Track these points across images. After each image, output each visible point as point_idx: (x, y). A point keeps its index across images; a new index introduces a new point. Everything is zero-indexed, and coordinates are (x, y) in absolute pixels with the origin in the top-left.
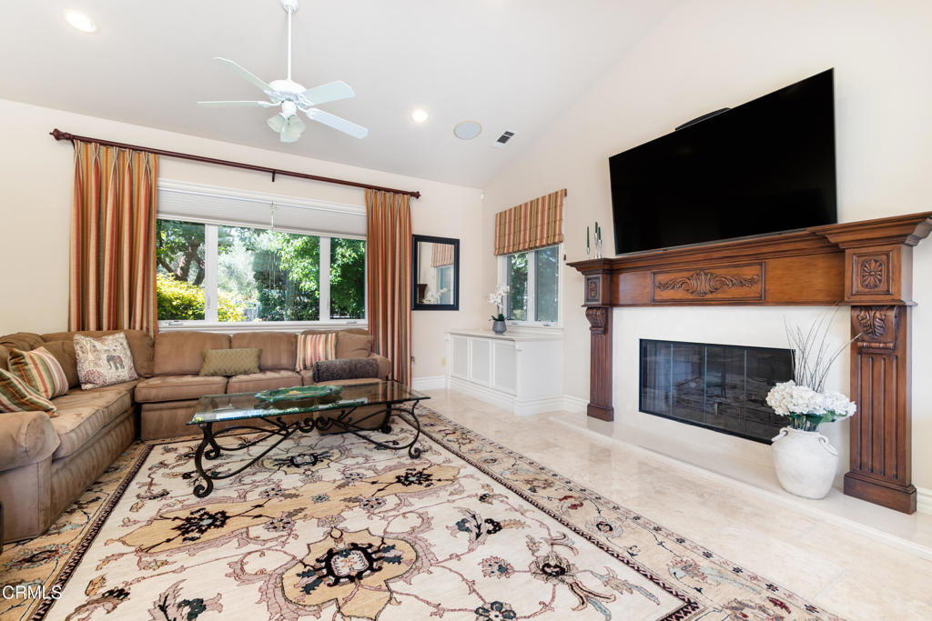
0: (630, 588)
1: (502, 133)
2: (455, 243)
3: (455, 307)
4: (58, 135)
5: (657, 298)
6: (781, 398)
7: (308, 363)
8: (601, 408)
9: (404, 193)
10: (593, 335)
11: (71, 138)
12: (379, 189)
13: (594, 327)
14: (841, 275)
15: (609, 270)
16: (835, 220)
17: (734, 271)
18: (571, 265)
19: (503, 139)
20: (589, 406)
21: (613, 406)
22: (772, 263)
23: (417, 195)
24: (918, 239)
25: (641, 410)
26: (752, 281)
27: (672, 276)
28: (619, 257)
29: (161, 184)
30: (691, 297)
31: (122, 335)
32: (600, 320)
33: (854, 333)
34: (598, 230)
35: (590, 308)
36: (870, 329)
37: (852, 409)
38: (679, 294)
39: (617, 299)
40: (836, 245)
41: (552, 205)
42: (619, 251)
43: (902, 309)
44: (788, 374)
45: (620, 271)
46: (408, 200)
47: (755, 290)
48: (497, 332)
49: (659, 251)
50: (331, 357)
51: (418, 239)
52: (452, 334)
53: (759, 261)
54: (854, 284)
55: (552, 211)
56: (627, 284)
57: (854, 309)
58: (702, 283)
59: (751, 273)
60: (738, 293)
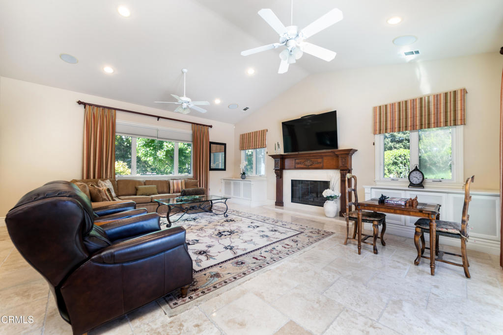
0: (288, 231)
1: (245, 108)
2: (225, 145)
3: (225, 169)
4: (80, 103)
5: (296, 167)
6: (326, 193)
7: (175, 191)
8: (279, 202)
9: (207, 126)
10: (277, 179)
11: (85, 104)
12: (197, 124)
13: (277, 176)
14: (338, 162)
15: (282, 158)
16: (337, 148)
17: (316, 160)
18: (270, 156)
19: (245, 109)
20: (276, 202)
21: (283, 202)
22: (325, 158)
23: (211, 127)
24: (352, 154)
25: (292, 202)
26: (320, 163)
27: (301, 160)
28: (285, 154)
29: (117, 121)
30: (305, 167)
31: (109, 180)
32: (279, 174)
33: (341, 176)
34: (278, 145)
35: (276, 170)
36: (343, 175)
37: (340, 194)
38: (302, 166)
39: (284, 167)
40: (337, 155)
41: (263, 134)
42: (284, 152)
44: (327, 188)
45: (285, 158)
46: (208, 129)
47: (321, 165)
48: (242, 179)
49: (297, 153)
50: (184, 188)
51: (211, 143)
52: (224, 180)
53: (322, 157)
54: (340, 164)
55: (262, 137)
56: (287, 162)
57: (341, 170)
58: (308, 163)
59: (320, 160)
60: (317, 166)
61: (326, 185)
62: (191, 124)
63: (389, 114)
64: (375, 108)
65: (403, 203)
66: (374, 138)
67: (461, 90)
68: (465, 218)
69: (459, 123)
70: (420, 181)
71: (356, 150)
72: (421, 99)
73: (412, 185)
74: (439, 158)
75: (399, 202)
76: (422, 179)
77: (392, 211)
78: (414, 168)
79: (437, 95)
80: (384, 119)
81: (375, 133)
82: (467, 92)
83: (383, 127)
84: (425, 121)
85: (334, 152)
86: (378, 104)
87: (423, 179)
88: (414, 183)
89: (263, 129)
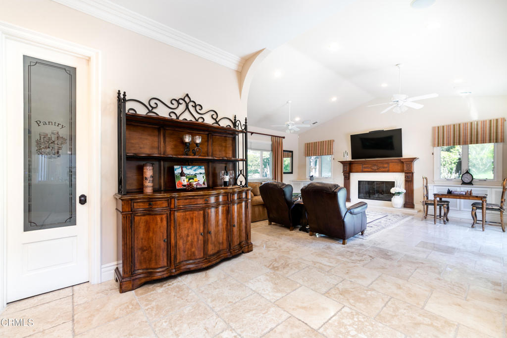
1: (314, 122)
2: (292, 152)
3: (292, 172)
5: (363, 170)
6: (393, 191)
9: (280, 137)
10: (345, 180)
12: (275, 136)
13: (345, 177)
14: (403, 167)
15: (350, 163)
16: (402, 156)
17: (382, 165)
18: (339, 162)
21: (351, 198)
22: (390, 164)
23: (284, 138)
25: (359, 198)
26: (386, 167)
27: (367, 165)
30: (372, 170)
32: (347, 176)
33: (405, 177)
35: (344, 173)
36: (408, 176)
37: (405, 191)
38: (370, 170)
39: (352, 170)
40: (402, 161)
42: (352, 159)
43: (412, 173)
44: (394, 186)
45: (353, 164)
46: (282, 140)
47: (387, 169)
48: (311, 180)
49: (364, 160)
52: (292, 181)
53: (388, 163)
54: (405, 169)
55: (329, 145)
56: (355, 167)
57: (405, 173)
58: (375, 168)
59: (386, 165)
60: (383, 169)
61: (392, 184)
62: (270, 137)
63: (445, 133)
64: (434, 128)
65: (464, 193)
66: (433, 150)
67: (502, 119)
68: (503, 200)
69: (500, 141)
70: (470, 180)
71: (418, 159)
72: (471, 123)
73: (464, 183)
74: (479, 160)
75: (462, 193)
76: (471, 179)
77: (458, 197)
78: (465, 172)
79: (484, 121)
80: (441, 136)
81: (434, 146)
82: (505, 120)
83: (441, 141)
84: (474, 138)
85: (400, 160)
86: (436, 125)
87: (473, 179)
88: (466, 182)
89: (330, 139)
